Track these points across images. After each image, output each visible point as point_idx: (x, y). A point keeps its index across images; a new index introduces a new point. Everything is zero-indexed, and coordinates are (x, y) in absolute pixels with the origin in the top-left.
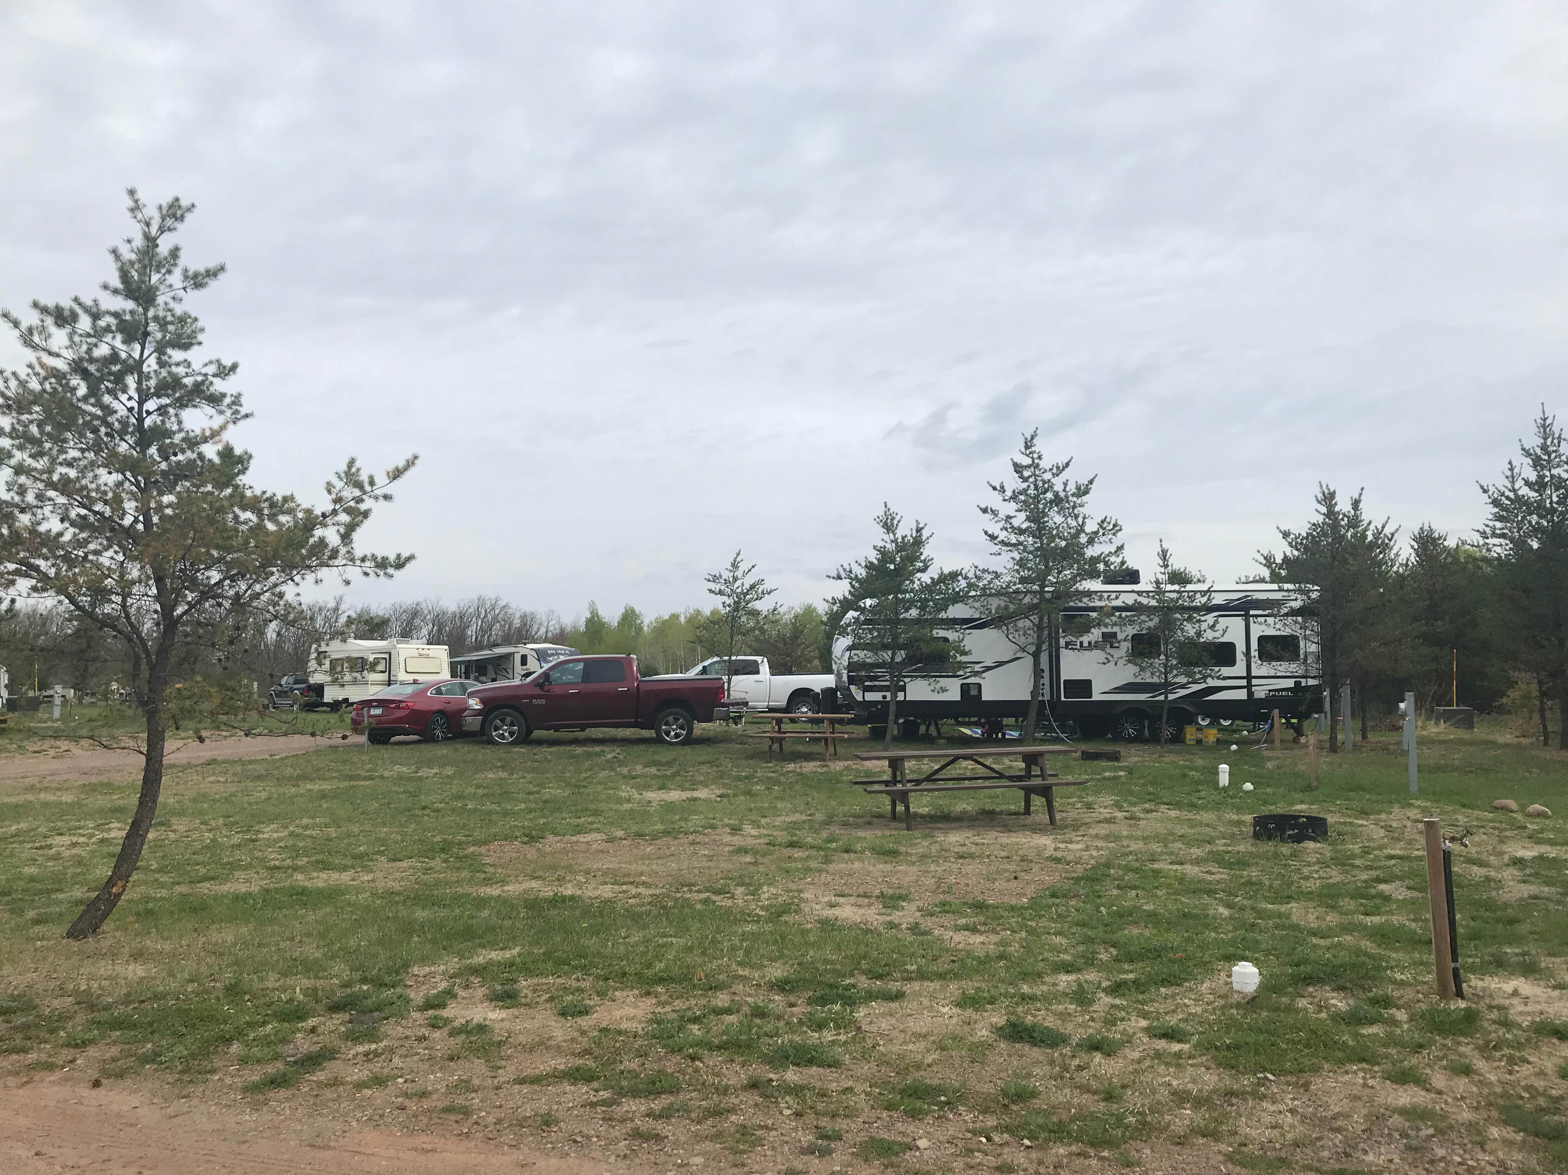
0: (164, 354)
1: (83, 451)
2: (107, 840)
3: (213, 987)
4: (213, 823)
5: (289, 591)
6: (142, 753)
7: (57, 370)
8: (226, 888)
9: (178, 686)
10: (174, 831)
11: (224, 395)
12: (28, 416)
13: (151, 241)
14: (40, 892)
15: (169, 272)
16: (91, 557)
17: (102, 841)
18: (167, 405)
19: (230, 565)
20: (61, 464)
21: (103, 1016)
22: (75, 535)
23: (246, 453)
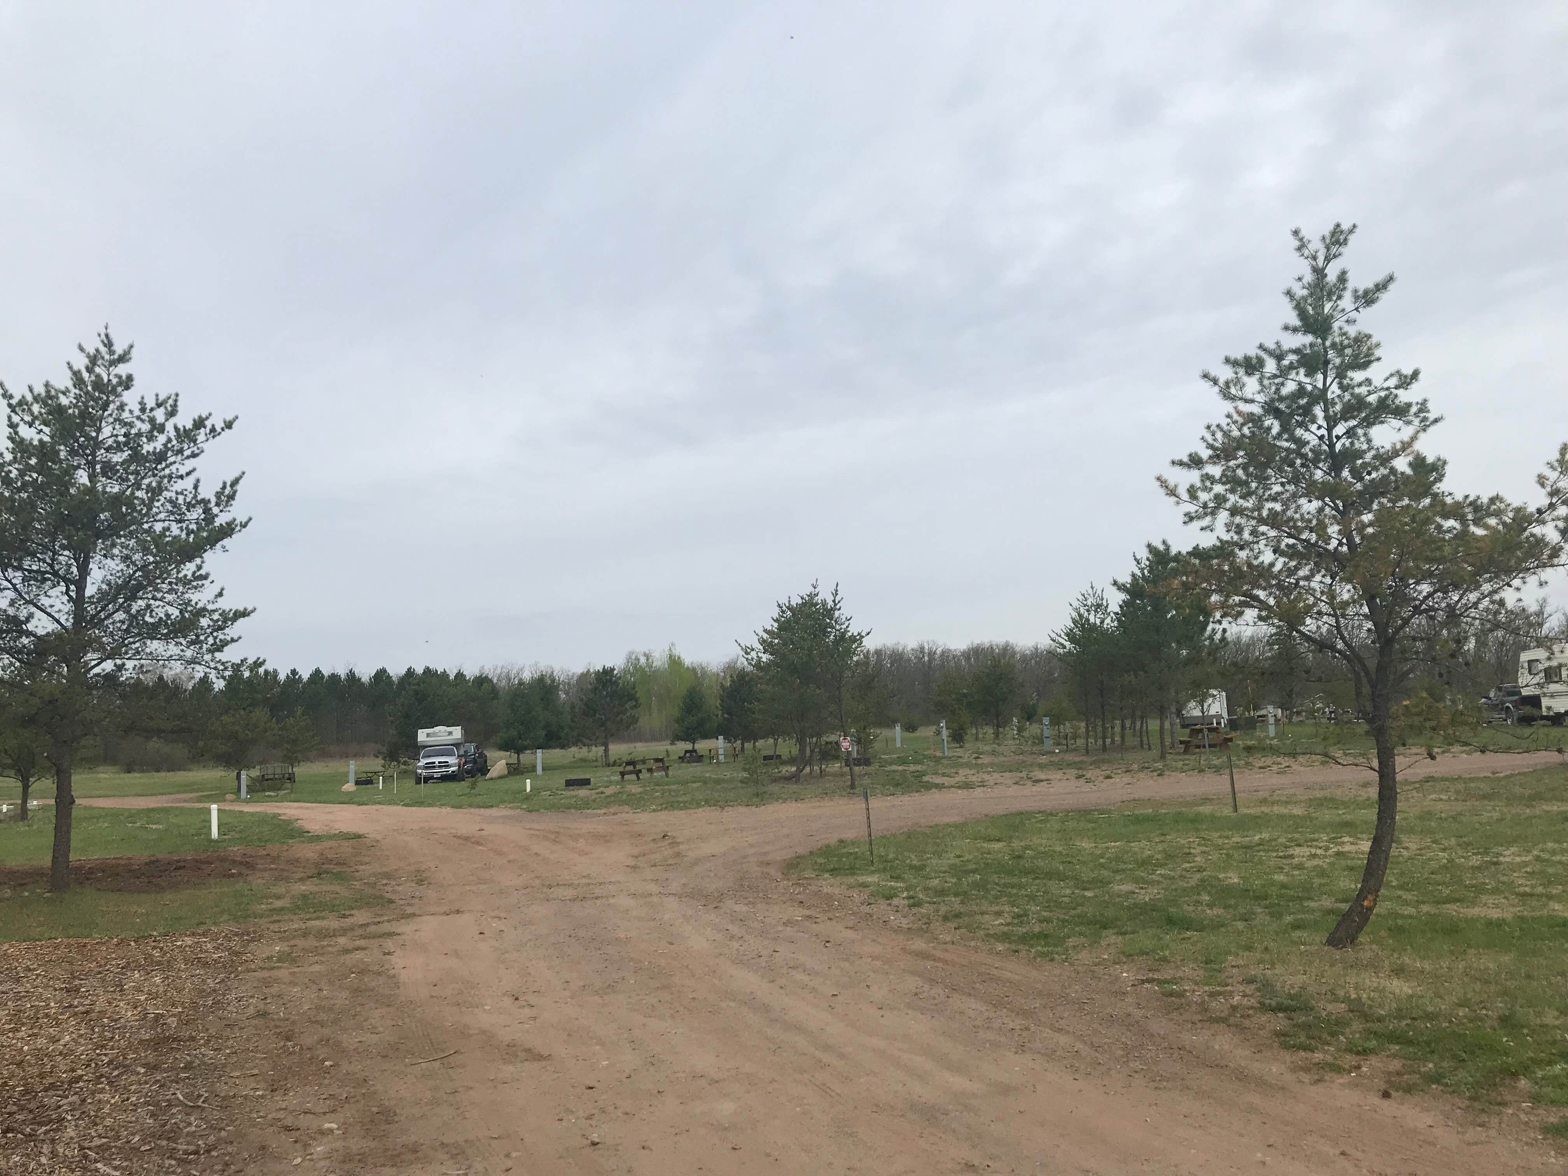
0: (1345, 377)
1: (1283, 484)
2: (1342, 853)
3: (1486, 1015)
4: (1446, 843)
5: (1509, 596)
6: (1375, 770)
7: (1252, 414)
8: (1475, 911)
9: (1405, 703)
10: (1407, 848)
11: (1409, 405)
12: (1235, 462)
13: (1319, 273)
14: (1292, 899)
15: (1340, 297)
16: (1302, 583)
17: (1338, 854)
18: (1355, 426)
19: (1441, 577)
20: (1267, 500)
21: (1376, 1026)
22: (1285, 564)
23: (1439, 459)
